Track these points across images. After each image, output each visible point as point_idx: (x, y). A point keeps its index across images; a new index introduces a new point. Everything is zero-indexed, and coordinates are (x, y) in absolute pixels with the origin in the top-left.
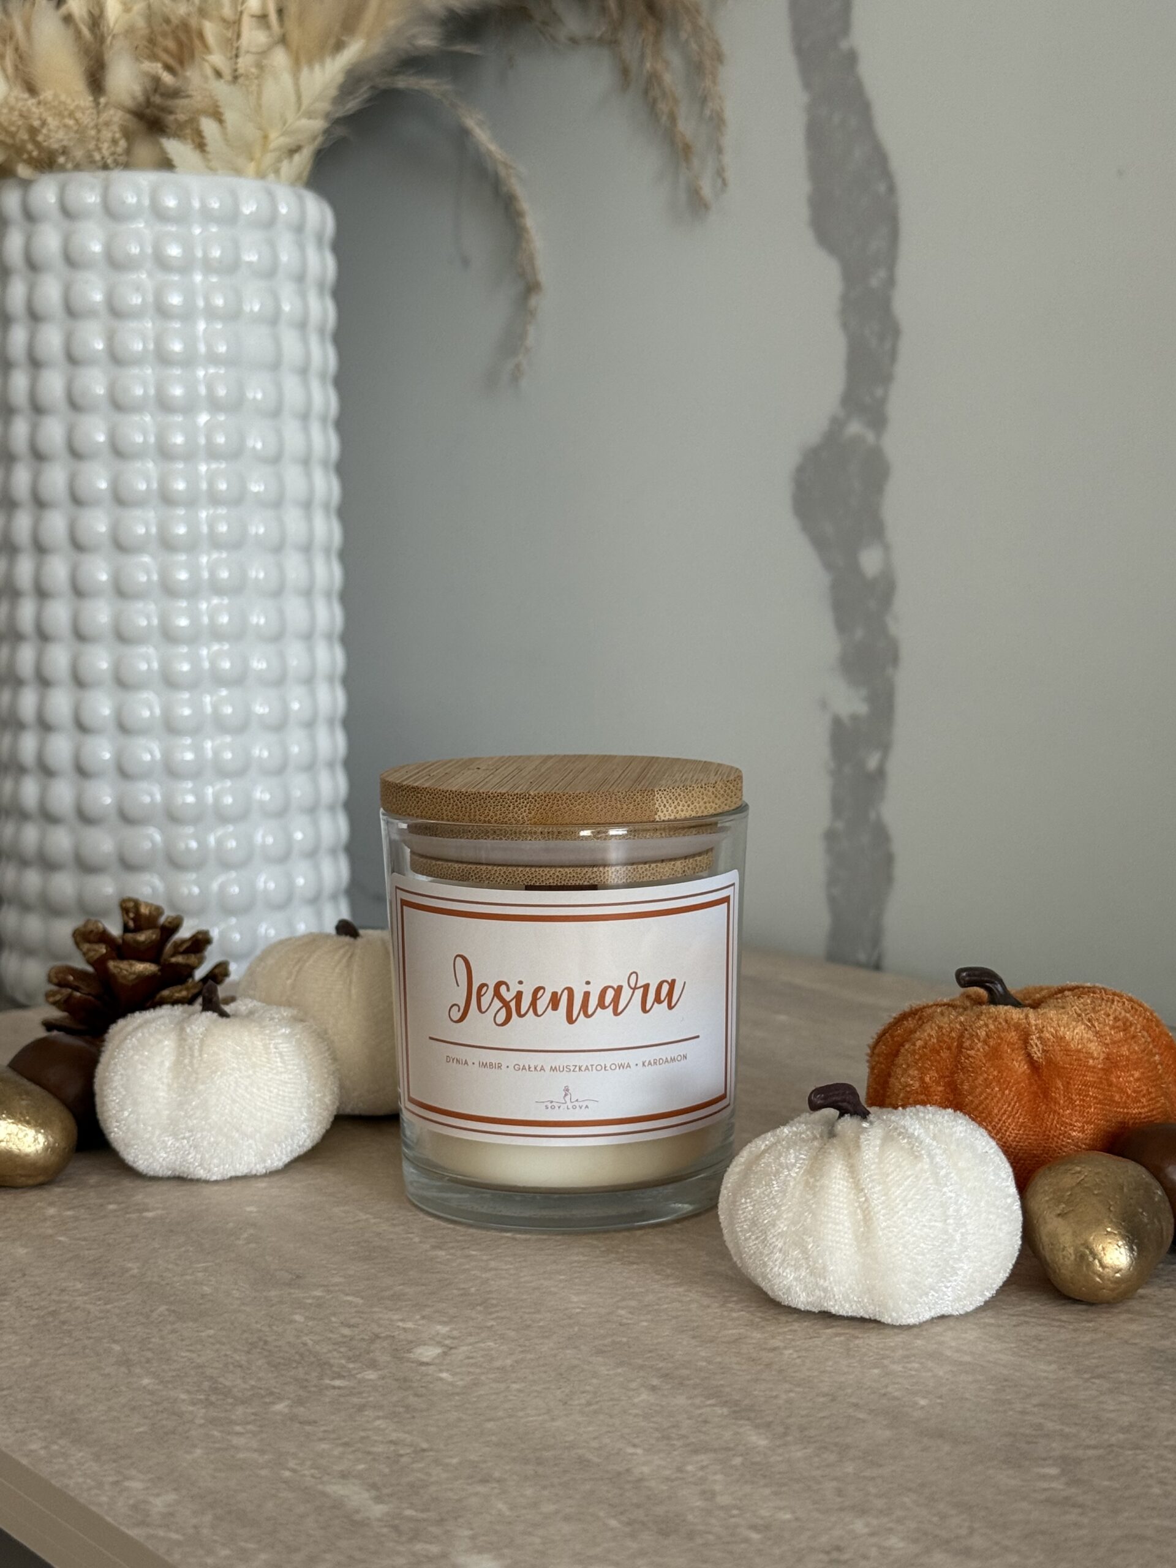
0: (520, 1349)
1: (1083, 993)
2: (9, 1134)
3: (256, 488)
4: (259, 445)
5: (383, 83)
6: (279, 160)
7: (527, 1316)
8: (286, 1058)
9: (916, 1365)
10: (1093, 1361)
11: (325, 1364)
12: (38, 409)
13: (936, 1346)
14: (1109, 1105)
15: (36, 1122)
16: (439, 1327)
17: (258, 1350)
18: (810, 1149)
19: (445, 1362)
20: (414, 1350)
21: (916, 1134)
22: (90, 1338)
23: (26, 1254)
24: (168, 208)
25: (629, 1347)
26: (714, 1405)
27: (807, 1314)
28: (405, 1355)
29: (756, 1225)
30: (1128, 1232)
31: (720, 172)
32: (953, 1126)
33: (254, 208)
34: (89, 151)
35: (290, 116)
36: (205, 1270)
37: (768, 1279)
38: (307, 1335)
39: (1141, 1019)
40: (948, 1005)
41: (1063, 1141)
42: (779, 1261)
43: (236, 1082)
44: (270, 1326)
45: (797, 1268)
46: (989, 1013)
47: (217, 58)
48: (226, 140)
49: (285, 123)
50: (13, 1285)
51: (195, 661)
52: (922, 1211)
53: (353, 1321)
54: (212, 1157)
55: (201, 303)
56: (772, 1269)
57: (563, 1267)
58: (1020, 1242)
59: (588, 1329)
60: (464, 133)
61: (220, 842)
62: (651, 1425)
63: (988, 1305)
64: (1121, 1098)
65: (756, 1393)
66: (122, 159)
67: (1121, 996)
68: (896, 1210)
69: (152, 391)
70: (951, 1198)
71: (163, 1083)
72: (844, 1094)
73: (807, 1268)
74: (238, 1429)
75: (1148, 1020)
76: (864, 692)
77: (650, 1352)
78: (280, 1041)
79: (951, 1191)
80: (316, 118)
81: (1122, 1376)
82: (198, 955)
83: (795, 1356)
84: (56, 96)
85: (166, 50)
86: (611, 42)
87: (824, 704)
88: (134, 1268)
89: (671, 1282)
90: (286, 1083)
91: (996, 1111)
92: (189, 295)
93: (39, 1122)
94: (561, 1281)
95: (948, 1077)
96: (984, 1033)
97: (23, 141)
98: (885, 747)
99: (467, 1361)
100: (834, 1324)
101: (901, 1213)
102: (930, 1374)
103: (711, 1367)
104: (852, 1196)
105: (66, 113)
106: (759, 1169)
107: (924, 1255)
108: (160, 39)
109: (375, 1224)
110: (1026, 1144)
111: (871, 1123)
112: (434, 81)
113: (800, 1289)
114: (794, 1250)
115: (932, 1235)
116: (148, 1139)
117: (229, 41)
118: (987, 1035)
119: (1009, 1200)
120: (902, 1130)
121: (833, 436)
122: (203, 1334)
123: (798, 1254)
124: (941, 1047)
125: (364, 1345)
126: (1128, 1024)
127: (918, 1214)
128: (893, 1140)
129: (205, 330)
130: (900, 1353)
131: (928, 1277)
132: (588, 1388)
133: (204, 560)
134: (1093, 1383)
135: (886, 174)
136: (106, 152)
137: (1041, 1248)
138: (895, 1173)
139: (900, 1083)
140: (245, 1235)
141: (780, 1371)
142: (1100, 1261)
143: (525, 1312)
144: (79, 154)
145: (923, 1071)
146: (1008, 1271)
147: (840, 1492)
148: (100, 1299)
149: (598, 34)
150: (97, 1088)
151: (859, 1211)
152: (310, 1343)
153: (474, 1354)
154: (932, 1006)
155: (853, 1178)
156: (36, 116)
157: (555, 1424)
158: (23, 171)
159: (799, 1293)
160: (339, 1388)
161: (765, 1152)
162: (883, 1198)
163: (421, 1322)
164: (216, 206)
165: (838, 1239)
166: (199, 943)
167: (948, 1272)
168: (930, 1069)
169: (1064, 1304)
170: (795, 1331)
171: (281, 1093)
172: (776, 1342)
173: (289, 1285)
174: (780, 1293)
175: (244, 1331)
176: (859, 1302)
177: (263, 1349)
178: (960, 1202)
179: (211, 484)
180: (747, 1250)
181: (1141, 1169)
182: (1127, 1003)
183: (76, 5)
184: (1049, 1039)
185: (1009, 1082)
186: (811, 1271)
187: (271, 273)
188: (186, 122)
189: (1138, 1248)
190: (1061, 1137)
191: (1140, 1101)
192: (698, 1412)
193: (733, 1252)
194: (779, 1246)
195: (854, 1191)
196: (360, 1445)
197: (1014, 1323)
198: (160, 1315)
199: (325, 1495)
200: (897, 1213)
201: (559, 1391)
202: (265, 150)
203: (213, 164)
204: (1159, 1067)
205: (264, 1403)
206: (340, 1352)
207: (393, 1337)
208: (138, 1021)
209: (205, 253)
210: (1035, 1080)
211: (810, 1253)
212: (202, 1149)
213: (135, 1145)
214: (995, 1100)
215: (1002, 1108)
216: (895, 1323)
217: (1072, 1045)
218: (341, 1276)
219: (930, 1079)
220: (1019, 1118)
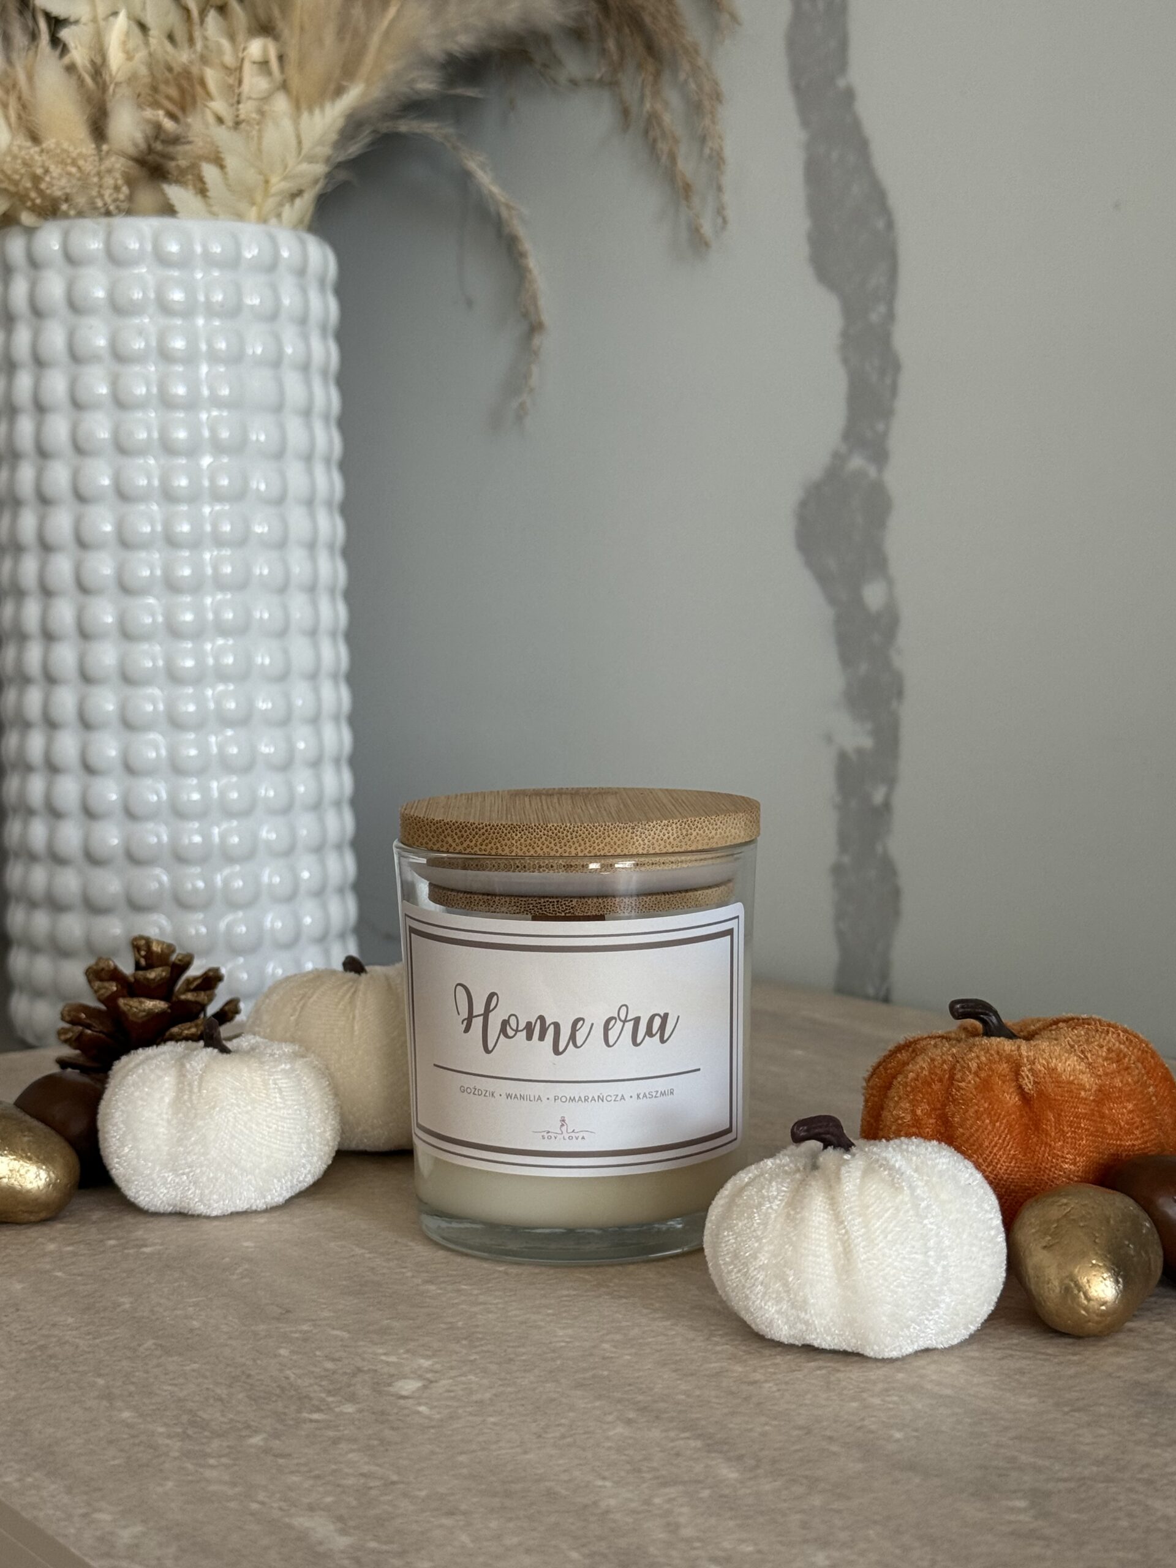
0: (500, 1383)
1: (1077, 1025)
2: (11, 1171)
3: (260, 529)
4: (263, 487)
5: (385, 127)
6: (281, 205)
7: (510, 1350)
8: (285, 1094)
9: (895, 1398)
10: (1075, 1394)
11: (305, 1397)
12: (43, 453)
13: (917, 1379)
14: (1101, 1137)
15: (38, 1158)
16: (422, 1361)
17: (241, 1384)
18: (792, 1181)
19: (425, 1395)
20: (395, 1384)
21: (897, 1165)
22: (75, 1372)
23: (22, 1289)
24: (171, 253)
25: (610, 1381)
26: (688, 1438)
27: (789, 1348)
28: (386, 1389)
29: (738, 1258)
30: (1113, 1264)
31: (720, 211)
32: (936, 1158)
33: (255, 252)
34: (91, 198)
35: (291, 161)
36: (196, 1305)
37: (751, 1312)
38: (290, 1369)
39: (1135, 1050)
40: (942, 1037)
41: (1054, 1173)
42: (761, 1293)
43: (235, 1118)
44: (254, 1360)
45: (779, 1301)
46: (982, 1045)
47: (219, 105)
48: (228, 186)
49: (286, 167)
50: (5, 1319)
51: (201, 702)
52: (902, 1244)
53: (337, 1355)
54: (211, 1193)
55: (204, 347)
56: (754, 1302)
57: (553, 1301)
58: (1004, 1275)
59: (570, 1363)
60: (466, 176)
61: (226, 882)
62: (624, 1458)
63: (973, 1339)
64: (1114, 1130)
65: (731, 1426)
66: (125, 205)
67: (1115, 1027)
68: (876, 1242)
69: (156, 435)
70: (932, 1230)
71: (162, 1119)
72: (827, 1126)
73: (788, 1301)
74: (212, 1461)
75: (1142, 1051)
76: (869, 726)
77: (630, 1385)
78: (279, 1077)
79: (931, 1223)
80: (317, 162)
81: (1102, 1409)
82: (209, 993)
83: (775, 1389)
84: (58, 144)
85: (169, 98)
86: (611, 84)
87: (829, 739)
88: (127, 1302)
89: (658, 1316)
90: (285, 1118)
91: (987, 1144)
92: (192, 339)
94: (548, 1315)
95: (939, 1109)
96: (975, 1065)
97: (26, 189)
98: (891, 782)
99: (446, 1394)
100: (818, 1357)
101: (881, 1245)
102: (907, 1407)
103: (690, 1400)
104: (832, 1228)
105: (69, 161)
106: (741, 1201)
107: (904, 1287)
108: (162, 86)
109: (369, 1258)
110: (1018, 1176)
111: (853, 1155)
112: (435, 125)
113: (782, 1322)
114: (775, 1283)
115: (912, 1268)
116: (147, 1175)
117: (230, 87)
118: (978, 1067)
119: (993, 1233)
120: (884, 1162)
121: (834, 472)
122: (188, 1368)
123: (780, 1286)
124: (932, 1079)
125: (345, 1379)
126: (1122, 1055)
127: (898, 1246)
128: (874, 1172)
129: (207, 374)
130: (880, 1386)
131: (908, 1310)
132: (563, 1421)
133: (208, 601)
134: (1072, 1416)
135: (885, 210)
136: (108, 200)
137: (1027, 1280)
138: (875, 1205)
139: (892, 1115)
140: (240, 1270)
141: (759, 1404)
142: (1085, 1294)
143: (509, 1347)
144: (81, 201)
145: (914, 1103)
146: (993, 1303)
148: (89, 1334)
149: (598, 76)
150: (100, 1124)
151: (839, 1243)
152: (292, 1377)
153: (455, 1388)
154: (926, 1038)
155: (833, 1210)
156: (39, 164)
157: (528, 1456)
158: (27, 218)
159: (781, 1326)
160: (317, 1421)
161: (748, 1184)
162: (863, 1230)
163: (405, 1356)
164: (218, 250)
165: (818, 1271)
166: (210, 981)
167: (929, 1305)
168: (922, 1101)
169: (1052, 1337)
170: (777, 1364)
171: (280, 1129)
172: (758, 1376)
173: (278, 1319)
174: (763, 1327)
175: (228, 1365)
176: (841, 1335)
177: (245, 1382)
178: (941, 1233)
179: (215, 526)
180: (729, 1283)
181: (1129, 1201)
182: (1122, 1034)
183: (79, 55)
184: (1040, 1071)
185: (1000, 1114)
186: (793, 1304)
187: (273, 316)
188: (188, 168)
189: (1123, 1280)
190: (1053, 1169)
191: (1133, 1133)
192: (672, 1444)
193: (717, 1285)
194: (761, 1278)
195: (834, 1223)
196: (331, 1478)
197: (998, 1356)
198: (147, 1350)
199: (290, 1527)
200: (878, 1245)
201: (534, 1424)
202: (266, 193)
203: (215, 209)
204: (1154, 1098)
205: (241, 1436)
206: (321, 1386)
207: (376, 1371)
208: (140, 1057)
209: (208, 297)
210: (1026, 1112)
211: (791, 1286)
212: (201, 1184)
213: (135, 1181)
214: (986, 1132)
215: (993, 1140)
216: (877, 1356)
217: (1064, 1077)
218: (330, 1311)
219: (922, 1111)
220: (1010, 1150)
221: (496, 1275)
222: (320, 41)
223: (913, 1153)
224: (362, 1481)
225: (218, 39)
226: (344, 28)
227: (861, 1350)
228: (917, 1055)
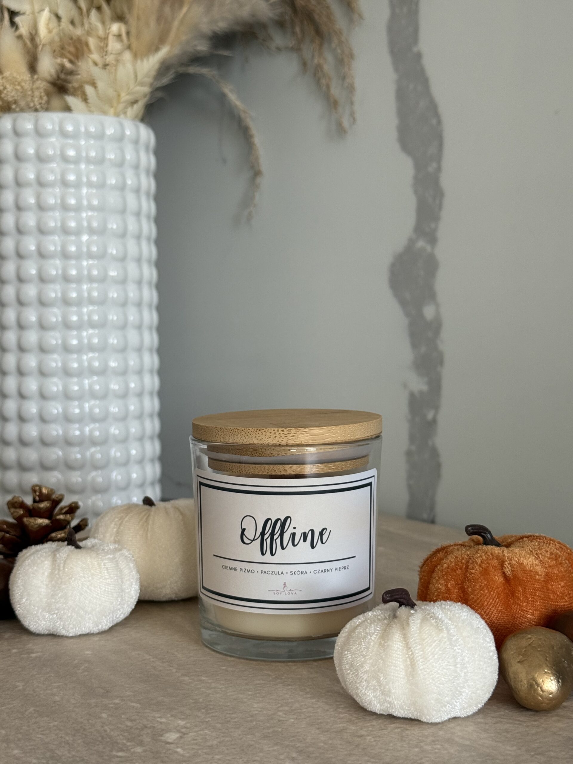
0: (222, 735)
1: (534, 539)
3: (113, 273)
4: (114, 252)
5: (182, 70)
6: (126, 107)
7: (228, 715)
8: (110, 571)
9: (439, 746)
10: (537, 745)
11: (115, 743)
12: (1, 233)
13: (450, 735)
14: (547, 601)
16: (180, 721)
17: (80, 734)
18: (383, 624)
19: (181, 742)
20: (164, 735)
21: (440, 617)
24: (68, 131)
25: (282, 734)
27: (381, 715)
28: (159, 738)
29: (353, 666)
30: (556, 672)
31: (352, 114)
32: (461, 613)
33: (112, 131)
34: (27, 102)
35: (132, 86)
36: (58, 687)
37: (359, 696)
38: (107, 725)
39: (565, 554)
40: (461, 545)
42: (365, 686)
43: (82, 584)
44: (88, 720)
45: (375, 690)
46: (483, 550)
47: (95, 56)
48: (98, 97)
49: (129, 89)
52: (443, 660)
53: (133, 718)
54: (69, 624)
55: (85, 180)
56: (361, 691)
57: (251, 687)
58: (497, 677)
59: (261, 723)
60: (223, 96)
61: (92, 455)
63: (480, 711)
64: (554, 597)
66: (45, 106)
67: (554, 541)
68: (429, 659)
69: (59, 224)
70: (459, 653)
71: (43, 584)
72: (401, 594)
73: (380, 691)
75: (568, 554)
76: (426, 379)
77: (293, 737)
78: (107, 562)
79: (459, 649)
80: (145, 86)
81: (552, 754)
82: (72, 515)
83: (372, 740)
84: (11, 74)
85: (69, 52)
86: (297, 49)
87: (405, 386)
88: (20, 685)
89: (308, 696)
90: (110, 584)
91: (486, 603)
92: (79, 175)
94: (249, 695)
95: (460, 584)
96: (480, 561)
98: (437, 408)
99: (193, 742)
100: (396, 721)
101: (431, 661)
102: (446, 752)
104: (404, 651)
105: (17, 83)
106: (355, 635)
107: (443, 684)
108: (67, 47)
109: (153, 661)
110: (503, 621)
111: (416, 611)
112: (208, 69)
113: (376, 702)
114: (373, 681)
115: (448, 674)
116: (35, 614)
117: (102, 48)
118: (481, 562)
119: (491, 654)
120: (432, 615)
121: (409, 249)
122: (51, 724)
123: (375, 683)
124: (456, 568)
125: (137, 732)
126: (558, 556)
127: (440, 661)
128: (427, 620)
129: (87, 193)
130: (431, 739)
131: (446, 697)
132: (257, 758)
133: (85, 310)
134: (536, 758)
135: (437, 115)
136: (37, 103)
137: (509, 680)
138: (428, 639)
139: (435, 587)
141: (364, 749)
142: (541, 688)
143: (227, 713)
144: (22, 103)
145: (447, 581)
146: (491, 693)
149: (291, 46)
151: (408, 660)
152: (108, 730)
153: (198, 738)
154: (453, 545)
155: (405, 641)
156: (1, 84)
159: (376, 704)
160: (121, 757)
161: (358, 626)
162: (421, 652)
163: (170, 718)
164: (93, 130)
165: (396, 675)
166: (73, 509)
167: (457, 694)
168: (451, 580)
169: (521, 711)
170: (374, 725)
172: (363, 732)
174: (366, 704)
175: (73, 723)
176: (409, 710)
177: (82, 733)
178: (464, 655)
179: (89, 271)
180: (348, 680)
181: (564, 637)
182: (557, 545)
183: (24, 30)
184: (514, 564)
185: (493, 588)
186: (382, 692)
187: (121, 164)
188: (78, 88)
189: (562, 681)
190: (521, 618)
191: (564, 598)
193: (341, 680)
194: (365, 678)
195: (405, 648)
197: (494, 722)
198: (29, 713)
200: (429, 661)
201: (241, 760)
202: (119, 102)
203: (92, 109)
206: (124, 736)
207: (154, 727)
208: (33, 551)
209: (87, 154)
210: (507, 587)
211: (382, 682)
212: (64, 619)
213: (28, 617)
214: (486, 597)
215: (489, 602)
216: (428, 721)
217: (527, 568)
218: (130, 691)
219: (451, 585)
220: (498, 607)
222: (148, 24)
223: (448, 609)
225: (95, 23)
226: (160, 18)
227: (420, 717)
228: (448, 554)
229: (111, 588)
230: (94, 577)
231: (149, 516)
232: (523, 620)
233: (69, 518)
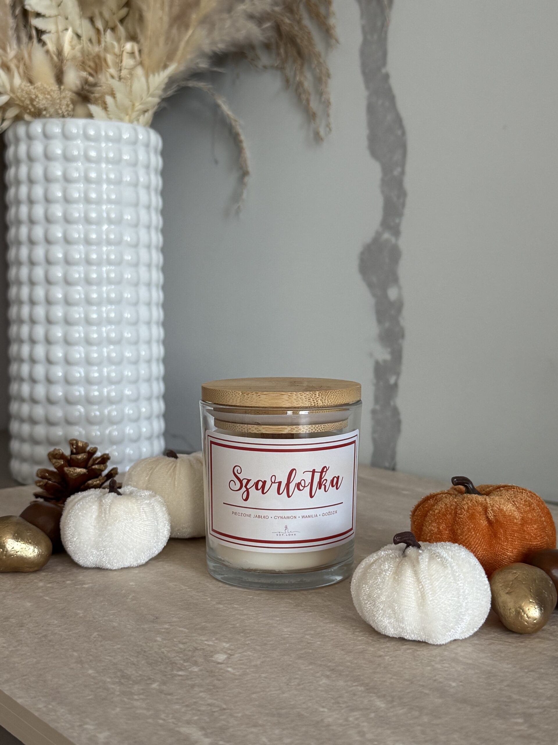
0: (263, 656)
1: (508, 489)
2: (22, 548)
3: (127, 257)
4: (129, 239)
5: (183, 84)
6: (139, 116)
7: (264, 638)
8: (148, 514)
9: (447, 665)
10: (528, 663)
11: (173, 663)
12: (32, 221)
13: (454, 655)
14: (523, 541)
15: (34, 542)
16: (224, 644)
17: (142, 656)
18: (395, 562)
19: (230, 662)
20: (214, 656)
21: (444, 556)
22: (63, 649)
23: (31, 605)
24: (91, 135)
25: (314, 655)
26: (357, 686)
27: (394, 639)
28: (210, 659)
29: (370, 597)
30: (539, 601)
31: (328, 125)
32: (460, 552)
33: (128, 136)
34: (56, 109)
35: (144, 98)
36: (114, 614)
37: (376, 622)
38: (163, 648)
39: (535, 501)
40: (448, 493)
42: (381, 614)
43: (125, 525)
44: (146, 643)
45: (390, 618)
46: (468, 498)
47: (112, 71)
48: (117, 106)
49: (142, 99)
50: (25, 621)
51: (100, 333)
52: (448, 593)
53: (184, 641)
54: (114, 559)
55: (104, 177)
56: (377, 618)
57: (278, 614)
58: (490, 606)
59: (293, 645)
60: (216, 107)
61: (109, 412)
62: (330, 696)
63: (476, 634)
64: (529, 537)
65: (375, 679)
66: (71, 113)
67: (526, 490)
68: (437, 592)
69: (83, 215)
70: (461, 586)
71: (92, 526)
72: (409, 536)
73: (394, 618)
74: (136, 697)
76: (389, 350)
77: (323, 657)
78: (145, 506)
79: (461, 583)
80: (155, 97)
81: (542, 670)
82: (104, 465)
83: (390, 660)
84: (42, 85)
85: (90, 66)
86: (281, 68)
87: (371, 355)
88: (81, 613)
89: (327, 621)
90: (147, 525)
91: (473, 543)
92: (99, 173)
93: (35, 543)
94: (277, 620)
96: (466, 507)
97: (27, 104)
98: (398, 374)
99: (239, 662)
100: (406, 644)
101: (439, 593)
102: (454, 670)
104: (416, 585)
105: (46, 93)
106: (371, 571)
107: (449, 613)
108: (87, 62)
109: (189, 591)
110: (487, 558)
111: (423, 551)
112: (205, 84)
113: (391, 627)
114: (388, 610)
115: (453, 604)
116: (85, 551)
117: (117, 63)
118: (468, 508)
119: (486, 587)
120: (437, 554)
121: (376, 240)
122: (115, 647)
123: (391, 611)
124: (447, 513)
125: (190, 653)
126: (530, 503)
127: (446, 594)
128: (434, 559)
129: (106, 188)
130: (438, 658)
131: (451, 623)
132: (297, 676)
133: (104, 289)
135: (402, 127)
136: (64, 110)
137: (498, 607)
138: (435, 575)
139: (428, 529)
140: (130, 597)
141: (385, 668)
142: (527, 615)
143: (263, 637)
144: (52, 110)
145: (439, 524)
146: (485, 619)
147: (423, 732)
148: (66, 629)
149: (276, 65)
150: (61, 526)
151: (419, 592)
152: (165, 652)
153: (243, 658)
154: (440, 494)
155: (416, 576)
156: (34, 93)
157: (284, 695)
158: (27, 117)
159: (390, 629)
160: (181, 676)
161: (373, 563)
162: (430, 586)
163: (216, 641)
164: (112, 134)
165: (409, 605)
166: (105, 459)
167: (459, 621)
168: (442, 523)
169: (509, 634)
170: (388, 647)
171: (145, 530)
172: (381, 653)
173: (153, 622)
174: (381, 629)
175: (134, 646)
176: (418, 634)
177: (144, 655)
178: (465, 588)
179: (108, 256)
180: (366, 609)
181: (542, 571)
182: (528, 493)
183: (51, 46)
184: (496, 510)
185: (479, 530)
186: (397, 619)
187: (135, 164)
188: (99, 97)
189: (543, 609)
191: (537, 539)
192: (350, 689)
193: (357, 609)
194: (382, 607)
195: (417, 583)
196: (194, 706)
197: (487, 643)
198: (94, 637)
199: (179, 732)
200: (437, 593)
201: (284, 678)
202: (133, 110)
203: (111, 116)
204: (544, 523)
205: (147, 684)
206: (180, 657)
207: (203, 649)
208: (80, 497)
209: (107, 155)
210: (491, 529)
211: (396, 611)
212: (109, 555)
213: (79, 553)
214: (473, 537)
215: (475, 542)
216: (434, 643)
217: (507, 513)
218: (176, 618)
219: (442, 527)
220: (483, 546)
221: (249, 600)
222: (157, 44)
223: (449, 550)
224: (209, 708)
225: (112, 42)
226: (168, 39)
227: (427, 640)
228: (438, 501)
229: (149, 529)
230: (135, 519)
231: (175, 466)
232: (503, 557)
233: (103, 468)
